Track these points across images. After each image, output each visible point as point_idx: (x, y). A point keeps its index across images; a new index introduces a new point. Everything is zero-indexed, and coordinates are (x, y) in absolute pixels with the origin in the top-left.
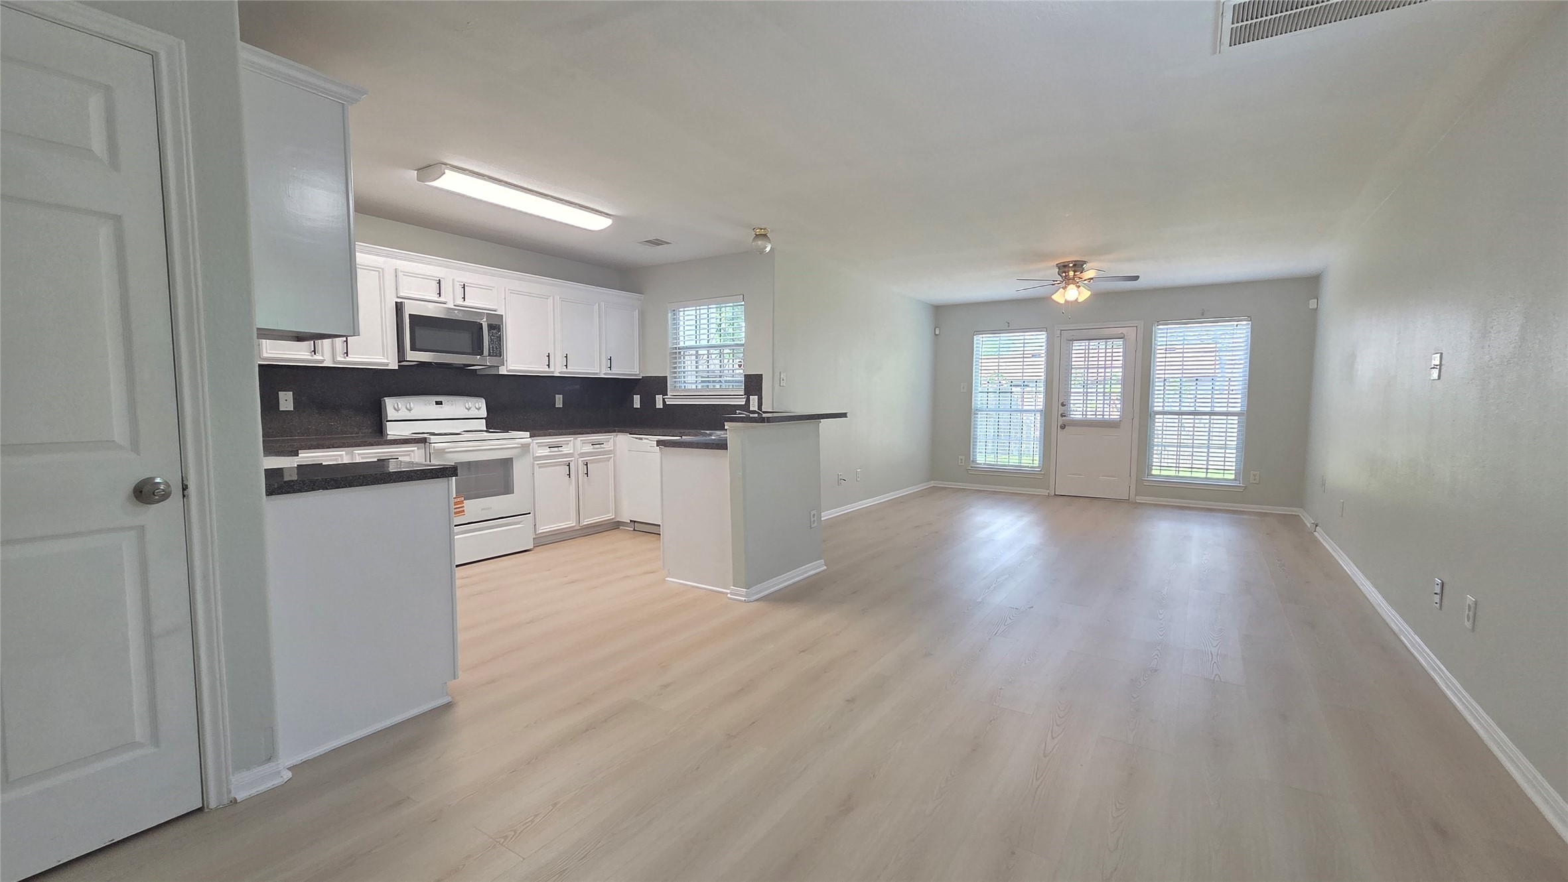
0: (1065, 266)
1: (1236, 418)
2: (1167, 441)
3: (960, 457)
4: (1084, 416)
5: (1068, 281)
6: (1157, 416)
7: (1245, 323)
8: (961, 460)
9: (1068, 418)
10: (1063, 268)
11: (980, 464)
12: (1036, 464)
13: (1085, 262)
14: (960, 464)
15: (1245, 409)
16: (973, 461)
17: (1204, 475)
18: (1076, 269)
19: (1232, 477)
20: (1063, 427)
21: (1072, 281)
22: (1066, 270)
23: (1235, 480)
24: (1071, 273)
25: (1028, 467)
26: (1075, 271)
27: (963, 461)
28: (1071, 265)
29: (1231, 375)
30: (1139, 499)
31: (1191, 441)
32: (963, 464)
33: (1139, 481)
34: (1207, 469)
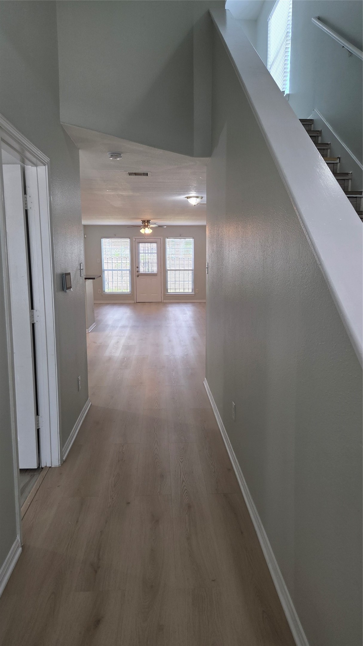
0: (144, 221)
1: (191, 271)
2: (172, 280)
3: (99, 290)
4: (145, 272)
5: (145, 226)
6: (168, 271)
7: (192, 239)
8: (99, 291)
9: (139, 273)
10: (144, 222)
11: (107, 292)
12: (129, 291)
13: (150, 220)
14: (99, 293)
15: (193, 268)
16: (104, 291)
17: (183, 291)
18: (148, 222)
19: (191, 291)
20: (138, 276)
21: (147, 226)
22: (145, 222)
23: (192, 292)
24: (146, 224)
25: (126, 292)
26: (147, 223)
27: (100, 291)
28: (146, 221)
29: (189, 257)
30: (165, 301)
31: (179, 280)
32: (100, 293)
33: (164, 295)
34: (184, 289)
